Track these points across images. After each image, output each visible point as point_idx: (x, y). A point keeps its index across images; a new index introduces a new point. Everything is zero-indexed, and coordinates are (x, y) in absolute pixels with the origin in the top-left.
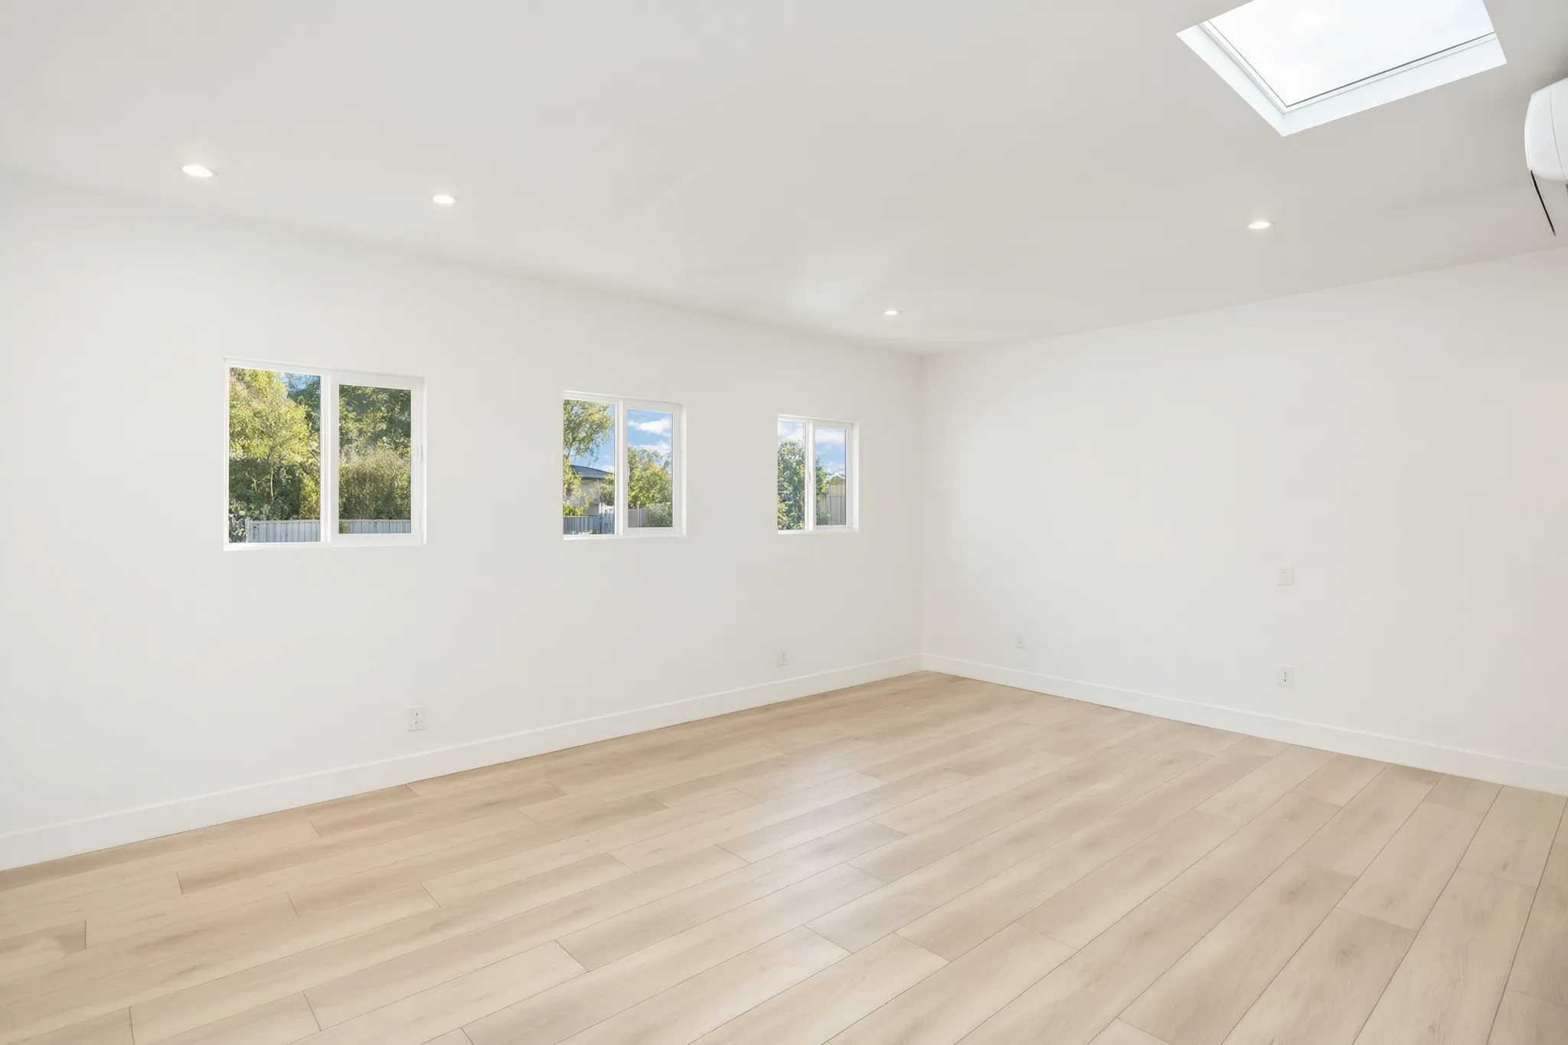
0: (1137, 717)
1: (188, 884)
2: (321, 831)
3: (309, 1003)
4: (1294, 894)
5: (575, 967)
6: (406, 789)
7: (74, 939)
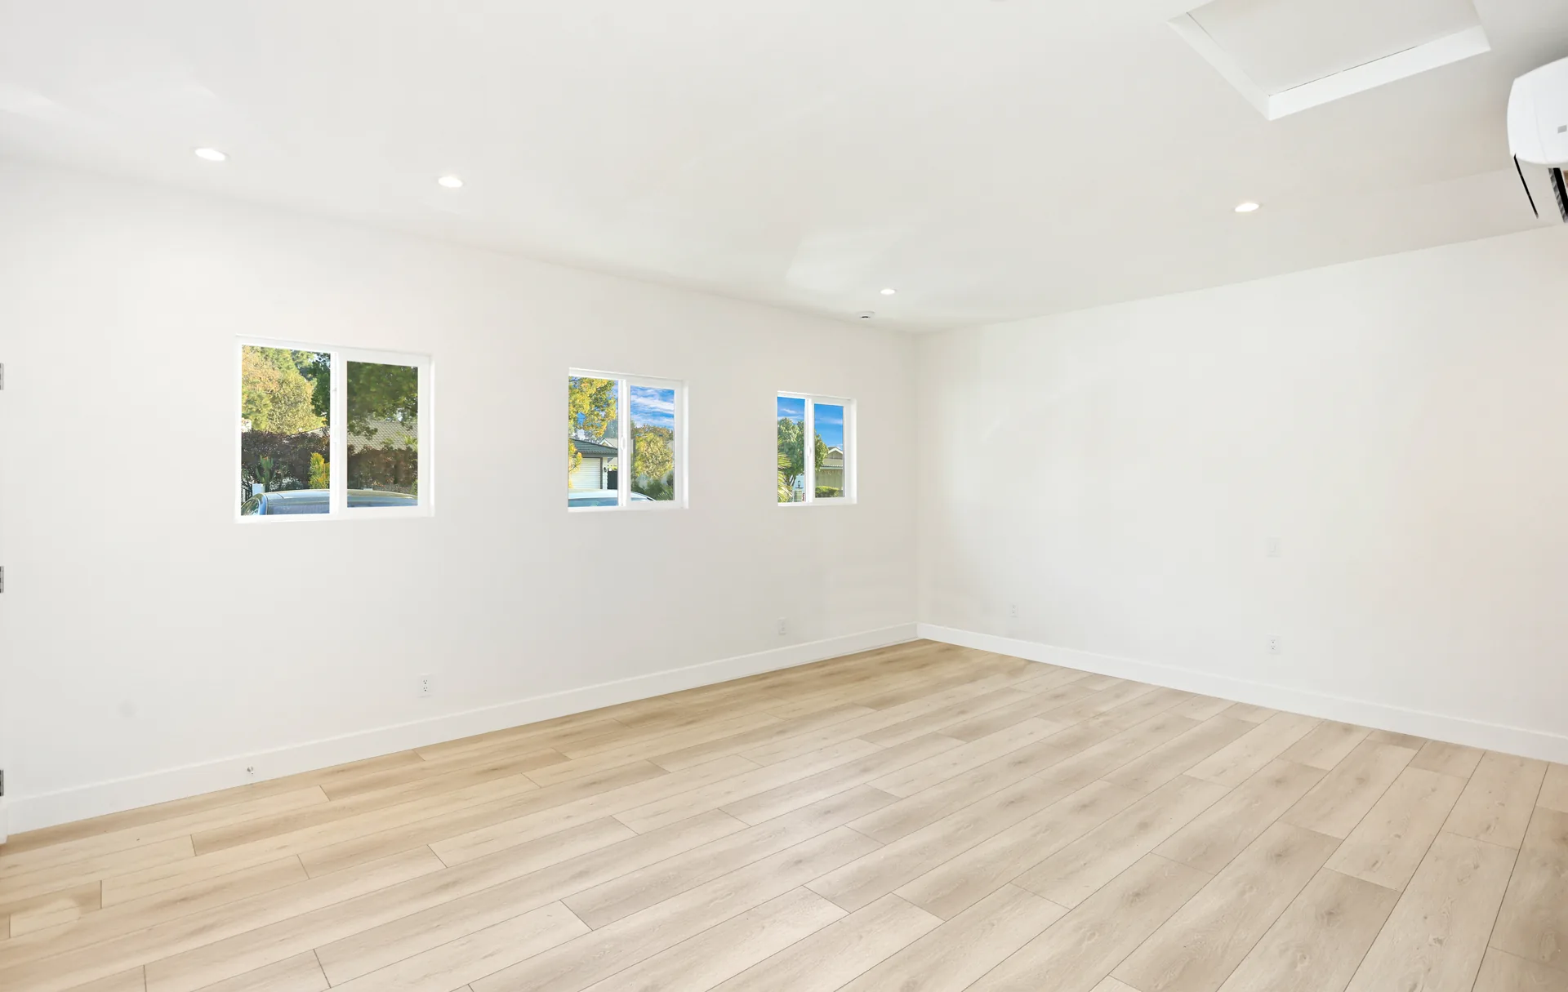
0: (1129, 685)
1: (201, 846)
2: (331, 795)
3: (318, 961)
4: (1280, 856)
5: (580, 926)
6: (415, 755)
7: (90, 899)
